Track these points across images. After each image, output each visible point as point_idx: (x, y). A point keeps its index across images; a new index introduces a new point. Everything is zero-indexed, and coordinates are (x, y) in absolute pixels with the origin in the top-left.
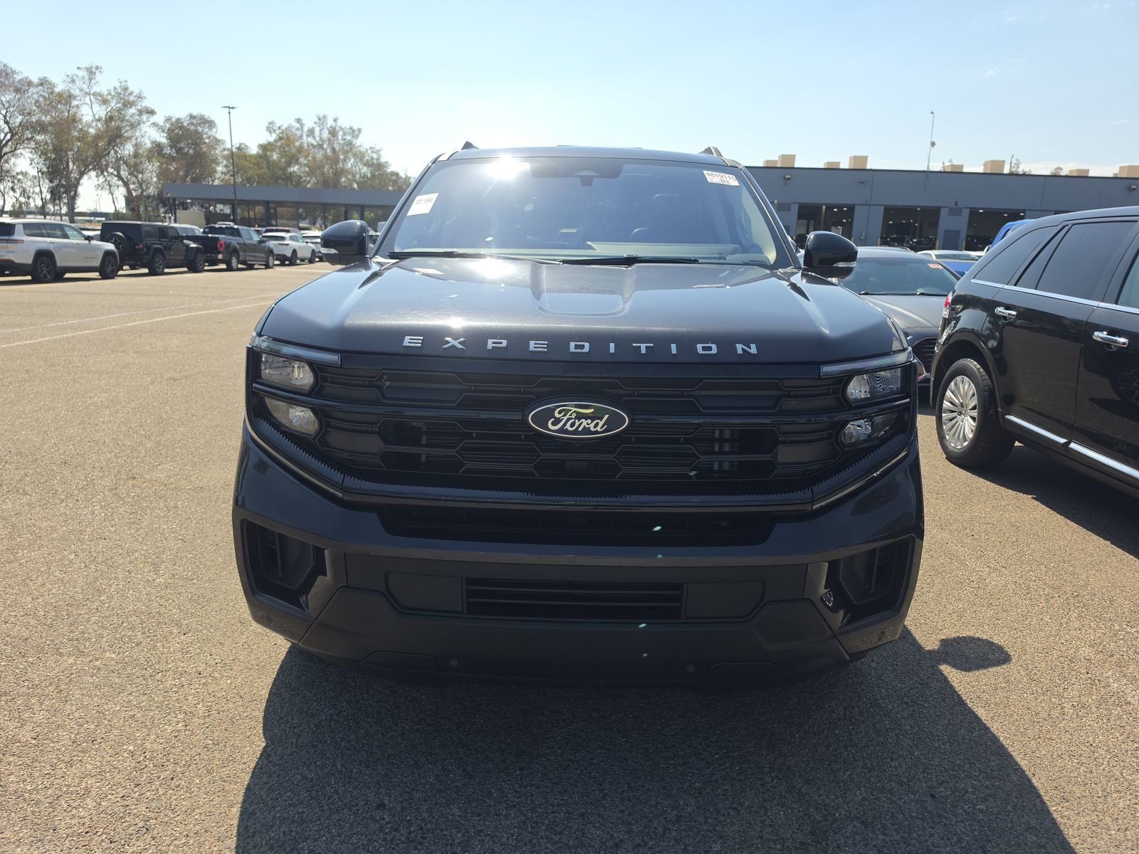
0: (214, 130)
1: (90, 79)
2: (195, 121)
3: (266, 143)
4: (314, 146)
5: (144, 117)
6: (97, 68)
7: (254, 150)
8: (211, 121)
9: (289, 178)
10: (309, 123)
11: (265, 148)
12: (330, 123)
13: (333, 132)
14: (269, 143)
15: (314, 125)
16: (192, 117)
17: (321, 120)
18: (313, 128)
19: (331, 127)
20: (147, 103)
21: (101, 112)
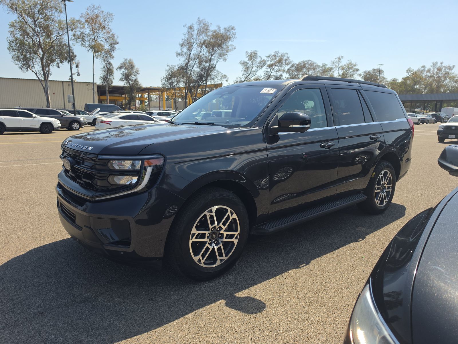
0: (382, 74)
1: (339, 61)
2: (375, 71)
3: (406, 77)
4: (428, 77)
5: (355, 72)
6: (342, 57)
7: (400, 80)
8: (382, 70)
9: (414, 91)
10: (428, 67)
11: (405, 79)
12: (439, 65)
13: (439, 69)
14: (408, 77)
15: (431, 67)
16: (374, 70)
17: (435, 64)
18: (430, 68)
19: (439, 67)
20: (357, 67)
21: (341, 72)
